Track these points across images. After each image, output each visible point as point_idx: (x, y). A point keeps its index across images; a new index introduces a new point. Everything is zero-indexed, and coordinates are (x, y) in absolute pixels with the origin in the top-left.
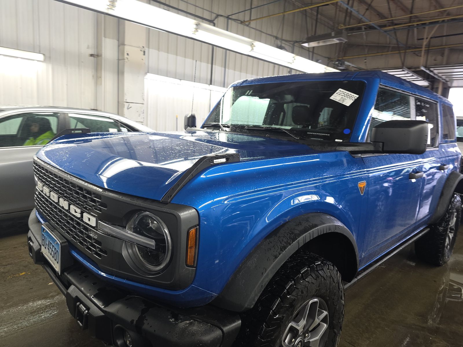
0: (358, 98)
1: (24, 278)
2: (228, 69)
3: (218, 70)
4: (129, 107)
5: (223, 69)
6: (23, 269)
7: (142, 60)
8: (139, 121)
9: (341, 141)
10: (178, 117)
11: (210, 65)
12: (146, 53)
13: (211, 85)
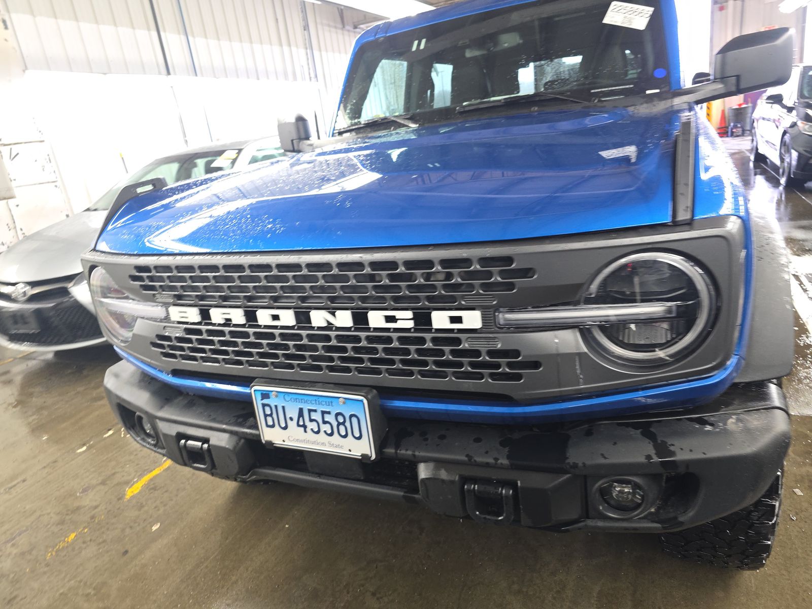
0: (654, 12)
1: (84, 542)
2: (193, 36)
3: (173, 41)
4: (13, 155)
5: (183, 38)
6: (61, 529)
7: (6, 40)
8: (47, 181)
9: (658, 91)
10: (123, 156)
11: (154, 34)
12: (9, 23)
13: (169, 76)
